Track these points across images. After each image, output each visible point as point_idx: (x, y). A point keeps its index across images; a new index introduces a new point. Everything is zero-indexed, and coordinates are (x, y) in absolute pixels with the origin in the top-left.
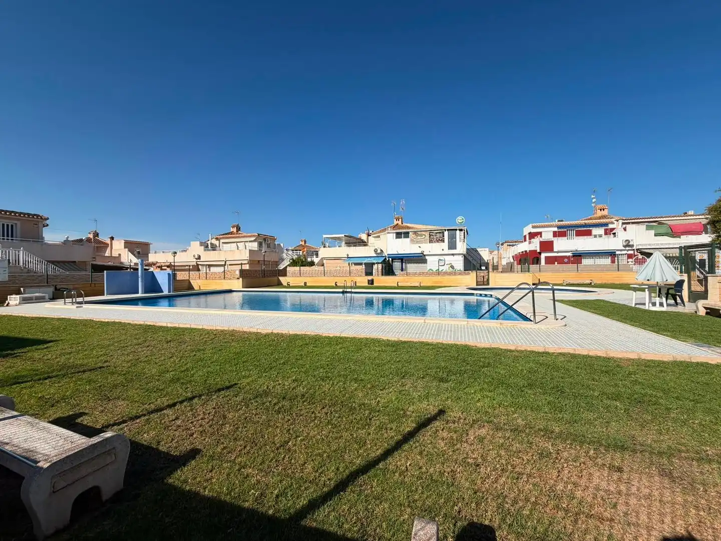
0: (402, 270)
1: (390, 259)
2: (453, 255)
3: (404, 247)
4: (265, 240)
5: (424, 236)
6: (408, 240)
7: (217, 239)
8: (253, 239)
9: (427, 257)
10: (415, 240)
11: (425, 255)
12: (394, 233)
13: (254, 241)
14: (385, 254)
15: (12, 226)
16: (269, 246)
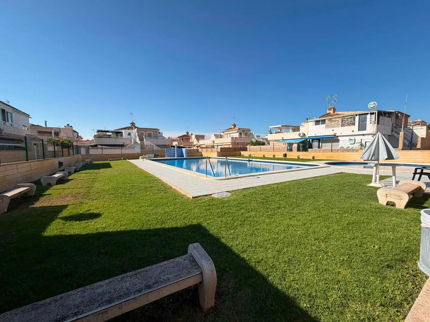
0: (319, 147)
1: (311, 140)
2: (363, 135)
3: (322, 131)
4: (243, 131)
5: (337, 122)
6: (324, 125)
7: (223, 132)
8: (236, 131)
9: (339, 138)
10: (329, 125)
11: (337, 136)
12: (313, 121)
13: (237, 132)
14: (307, 136)
15: (151, 133)
16: (246, 134)
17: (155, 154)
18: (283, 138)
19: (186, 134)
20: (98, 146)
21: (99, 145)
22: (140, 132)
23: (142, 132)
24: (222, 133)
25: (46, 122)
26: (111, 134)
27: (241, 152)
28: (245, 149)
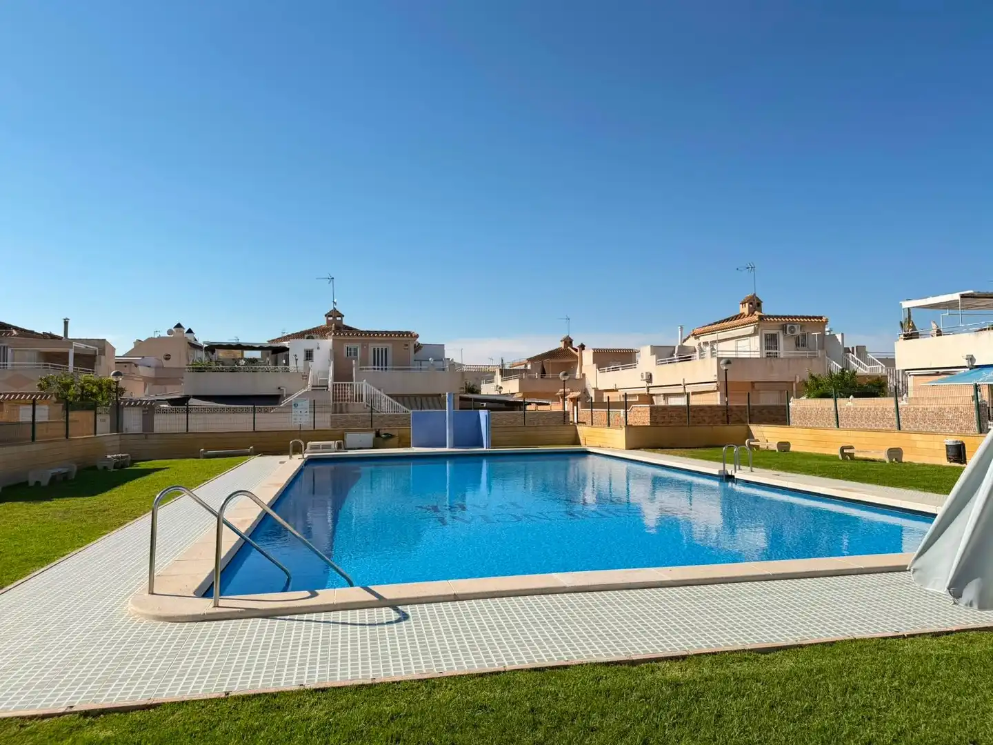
4: (784, 328)
7: (694, 334)
8: (755, 329)
13: (755, 333)
15: (386, 349)
16: (801, 342)
17: (378, 435)
18: (971, 359)
19: (562, 345)
20: (192, 402)
21: (195, 397)
22: (346, 345)
23: (352, 346)
24: (692, 338)
25: (66, 323)
26: (257, 354)
27: (754, 428)
28: (780, 416)
